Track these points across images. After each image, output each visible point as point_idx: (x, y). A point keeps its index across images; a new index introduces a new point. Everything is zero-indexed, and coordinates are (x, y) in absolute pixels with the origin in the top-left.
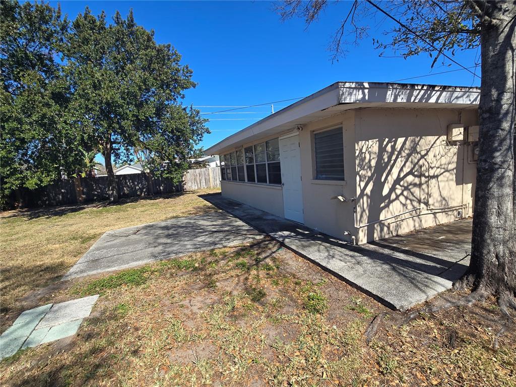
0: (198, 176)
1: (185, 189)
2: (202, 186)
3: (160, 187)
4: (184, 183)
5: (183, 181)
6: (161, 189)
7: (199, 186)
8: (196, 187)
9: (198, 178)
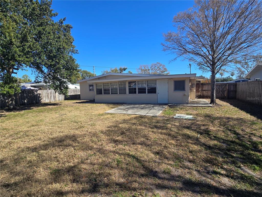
0: (50, 94)
1: (42, 102)
2: (51, 100)
3: (24, 101)
4: (41, 98)
5: (40, 97)
6: (25, 102)
7: (50, 100)
8: (48, 101)
9: (49, 95)
